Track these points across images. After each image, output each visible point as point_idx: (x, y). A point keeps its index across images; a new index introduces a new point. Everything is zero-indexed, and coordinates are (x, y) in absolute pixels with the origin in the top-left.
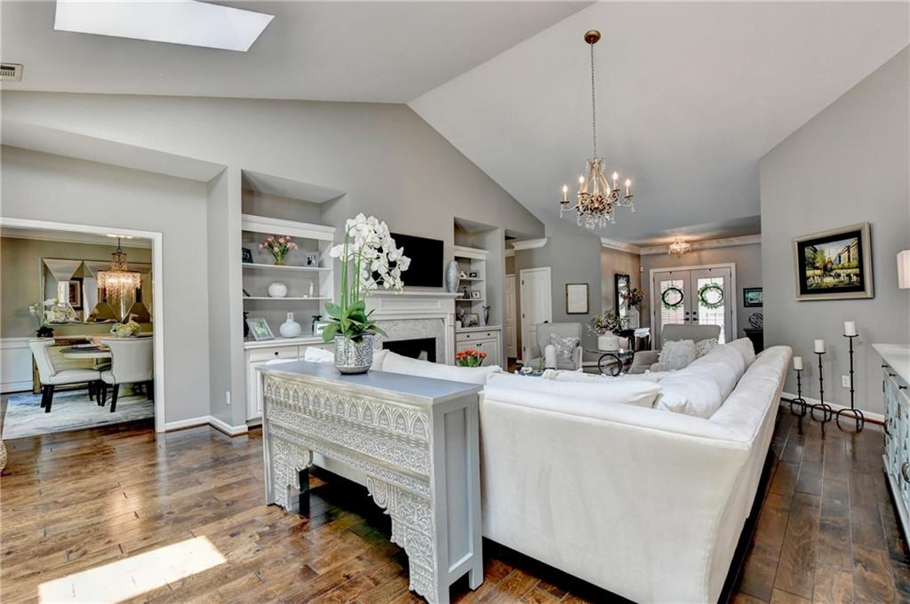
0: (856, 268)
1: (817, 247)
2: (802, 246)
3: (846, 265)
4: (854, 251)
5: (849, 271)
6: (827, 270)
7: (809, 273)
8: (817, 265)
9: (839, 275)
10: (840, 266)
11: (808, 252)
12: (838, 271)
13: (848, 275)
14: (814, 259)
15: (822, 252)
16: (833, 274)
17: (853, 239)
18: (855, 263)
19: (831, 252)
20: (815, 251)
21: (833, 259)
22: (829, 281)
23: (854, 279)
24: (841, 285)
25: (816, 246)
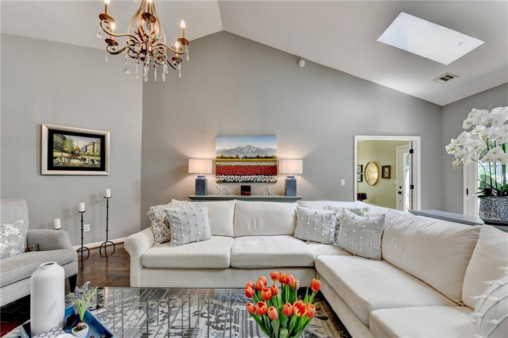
0: (98, 156)
1: (67, 137)
2: (51, 132)
3: (91, 153)
4: (98, 147)
5: (93, 158)
6: (74, 154)
7: (56, 154)
8: (66, 149)
9: (85, 159)
10: (86, 153)
11: (57, 138)
12: (85, 157)
13: (93, 161)
14: (63, 144)
15: (71, 141)
16: (80, 158)
17: (98, 139)
18: (98, 153)
19: (79, 143)
20: (65, 139)
21: (80, 148)
22: (75, 162)
23: (96, 163)
24: (86, 166)
25: (65, 136)
